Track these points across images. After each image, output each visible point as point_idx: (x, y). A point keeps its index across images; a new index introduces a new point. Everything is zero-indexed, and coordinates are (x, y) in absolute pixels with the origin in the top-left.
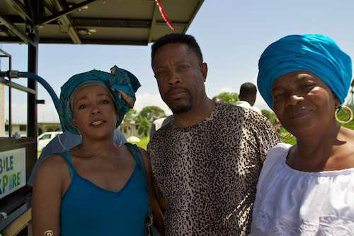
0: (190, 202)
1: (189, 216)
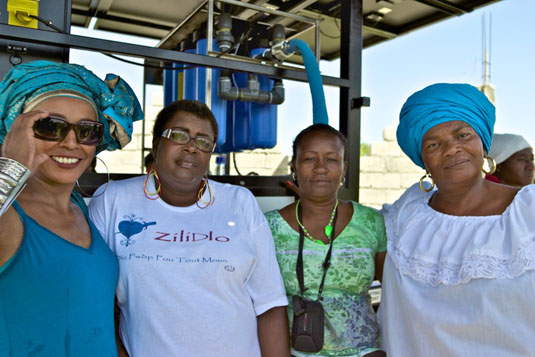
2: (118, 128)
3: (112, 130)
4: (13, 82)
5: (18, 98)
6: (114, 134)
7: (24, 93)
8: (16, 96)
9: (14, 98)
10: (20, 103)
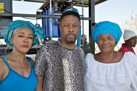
0: (74, 79)
1: (74, 85)
2: (39, 37)
3: (37, 38)
4: (10, 26)
5: (12, 29)
6: (37, 39)
7: (13, 28)
8: (11, 29)
9: (10, 30)
10: (12, 31)
